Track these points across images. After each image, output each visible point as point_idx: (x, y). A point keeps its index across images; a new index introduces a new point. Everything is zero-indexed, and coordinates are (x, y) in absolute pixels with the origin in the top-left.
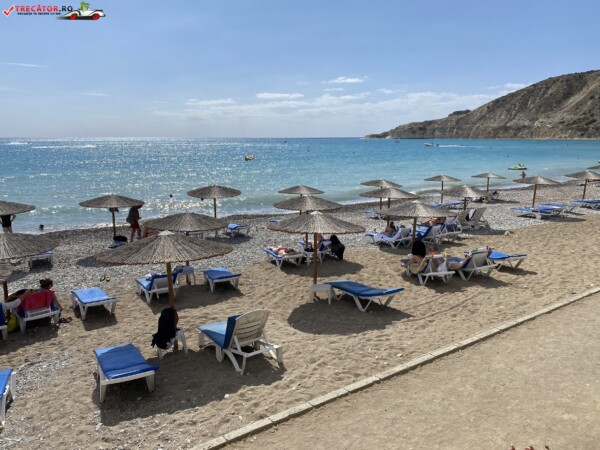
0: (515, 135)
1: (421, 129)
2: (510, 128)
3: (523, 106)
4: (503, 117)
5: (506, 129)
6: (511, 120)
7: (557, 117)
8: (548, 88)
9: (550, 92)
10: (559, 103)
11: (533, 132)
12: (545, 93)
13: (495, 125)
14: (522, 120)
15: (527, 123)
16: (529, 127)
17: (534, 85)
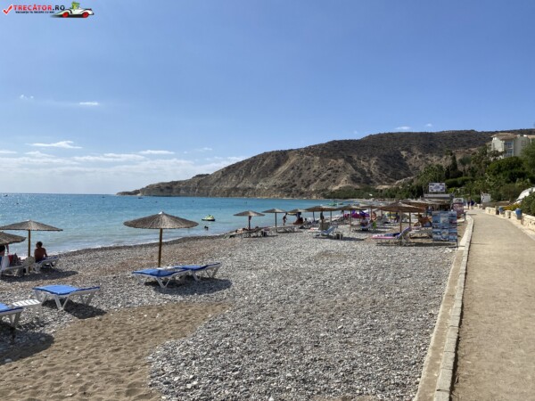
0: (243, 195)
1: (168, 188)
2: (239, 189)
3: (248, 173)
4: (234, 180)
5: (236, 189)
6: (239, 183)
7: (272, 181)
8: (264, 160)
9: (265, 162)
10: (272, 171)
11: (256, 193)
12: (262, 163)
14: (247, 183)
15: (251, 186)
16: (253, 189)
17: (255, 157)
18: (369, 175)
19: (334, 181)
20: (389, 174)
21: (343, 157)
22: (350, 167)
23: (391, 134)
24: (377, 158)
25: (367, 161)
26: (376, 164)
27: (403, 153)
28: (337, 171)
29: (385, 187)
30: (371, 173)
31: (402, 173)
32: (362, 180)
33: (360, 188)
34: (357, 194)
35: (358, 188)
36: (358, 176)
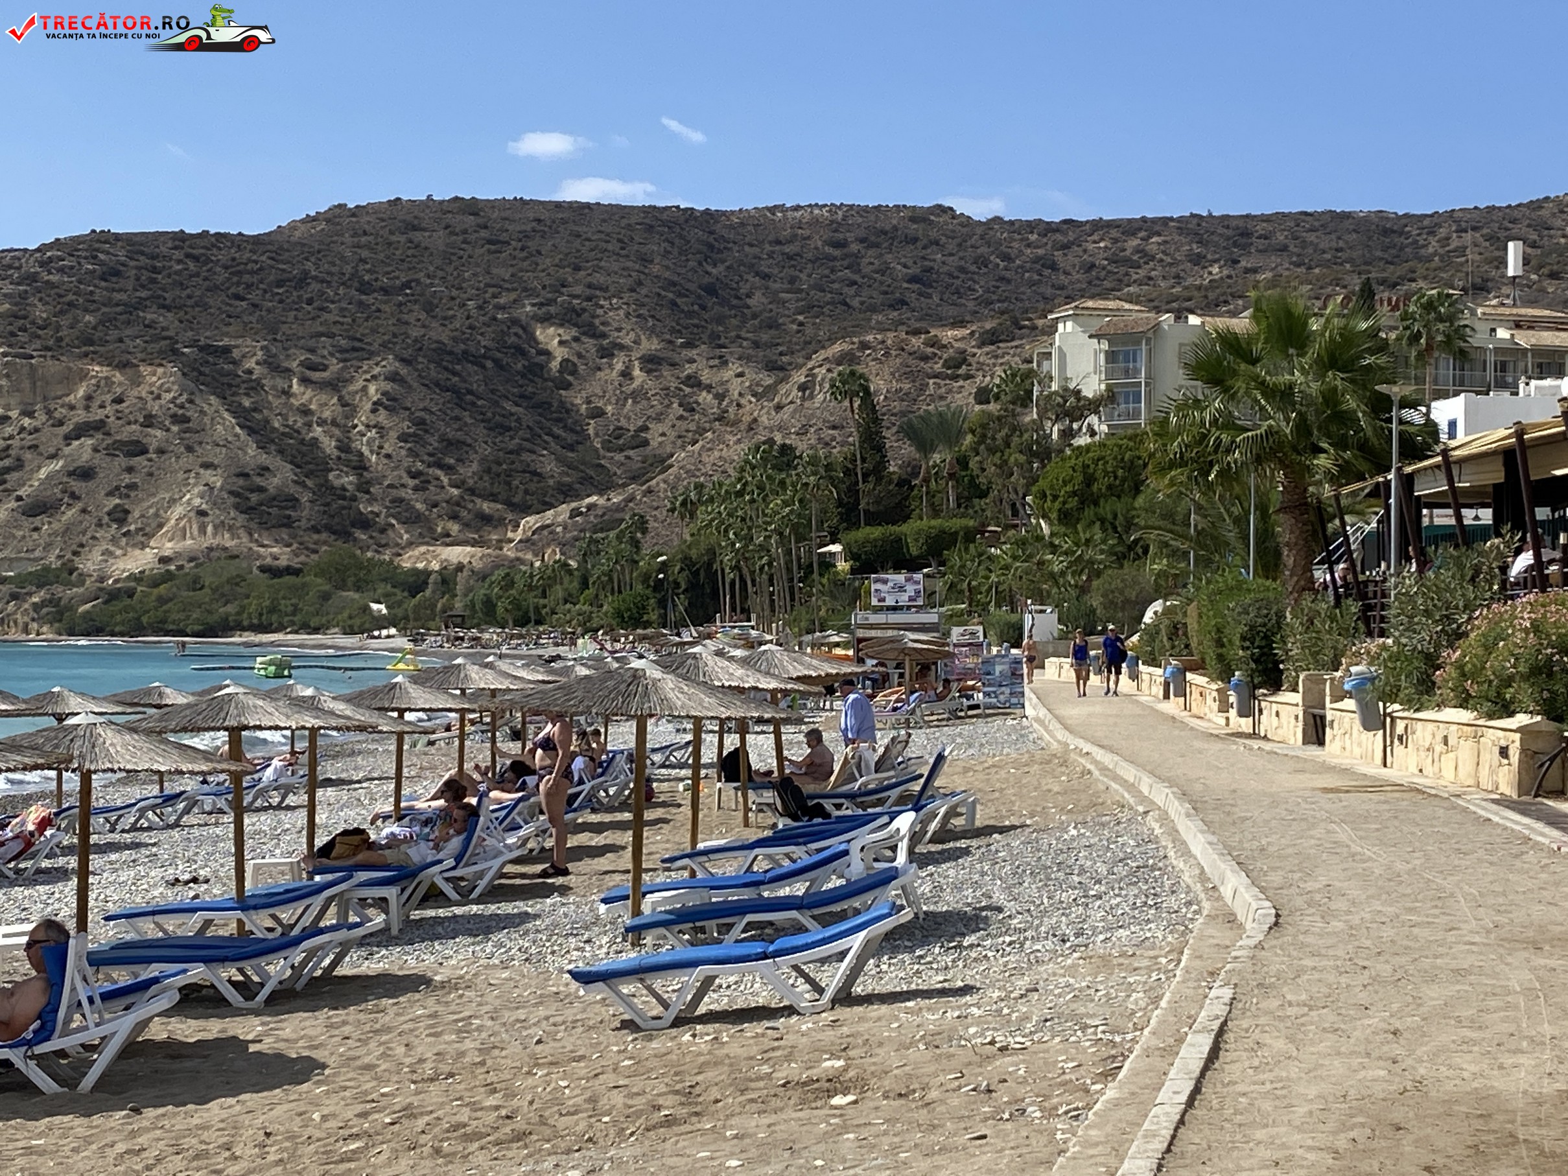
18: (348, 480)
19: (120, 516)
20: (469, 471)
21: (173, 353)
22: (225, 425)
23: (471, 207)
24: (390, 363)
25: (333, 385)
26: (389, 403)
27: (550, 337)
28: (137, 449)
29: (456, 554)
30: (360, 466)
31: (549, 466)
32: (307, 512)
33: (295, 563)
34: (285, 605)
35: (283, 562)
36: (273, 483)
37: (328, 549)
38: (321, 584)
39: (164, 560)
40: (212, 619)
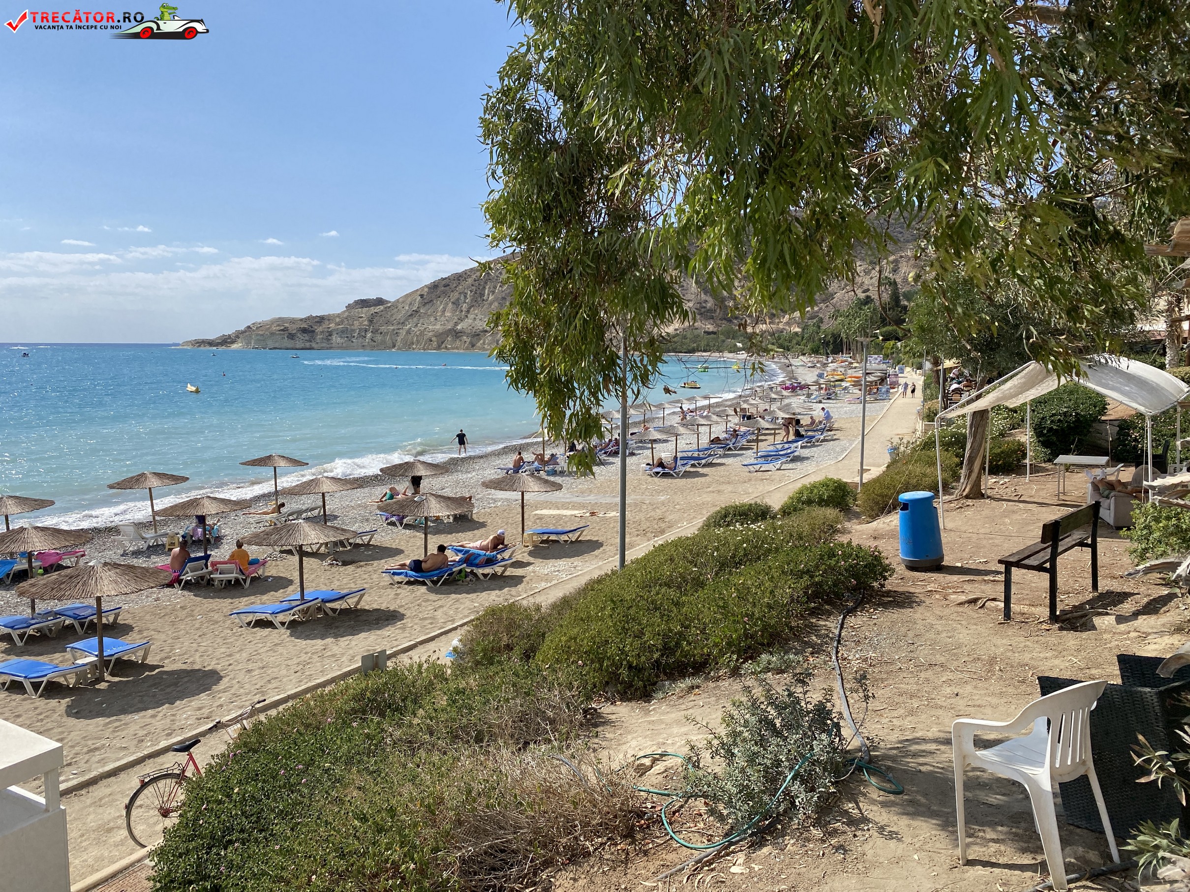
0: (473, 346)
2: (461, 332)
3: (478, 297)
4: (448, 314)
6: (461, 320)
13: (438, 327)
14: (479, 320)
29: (764, 327)
32: (718, 314)
33: (715, 330)
34: (711, 344)
35: (711, 330)
36: (709, 305)
37: (725, 325)
38: (722, 337)
39: (676, 330)
40: (690, 348)
